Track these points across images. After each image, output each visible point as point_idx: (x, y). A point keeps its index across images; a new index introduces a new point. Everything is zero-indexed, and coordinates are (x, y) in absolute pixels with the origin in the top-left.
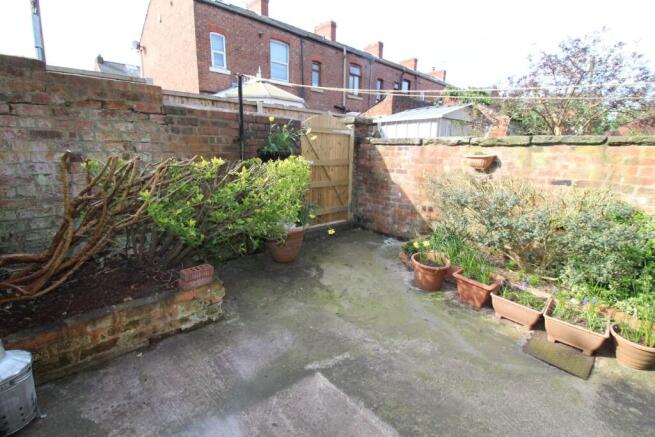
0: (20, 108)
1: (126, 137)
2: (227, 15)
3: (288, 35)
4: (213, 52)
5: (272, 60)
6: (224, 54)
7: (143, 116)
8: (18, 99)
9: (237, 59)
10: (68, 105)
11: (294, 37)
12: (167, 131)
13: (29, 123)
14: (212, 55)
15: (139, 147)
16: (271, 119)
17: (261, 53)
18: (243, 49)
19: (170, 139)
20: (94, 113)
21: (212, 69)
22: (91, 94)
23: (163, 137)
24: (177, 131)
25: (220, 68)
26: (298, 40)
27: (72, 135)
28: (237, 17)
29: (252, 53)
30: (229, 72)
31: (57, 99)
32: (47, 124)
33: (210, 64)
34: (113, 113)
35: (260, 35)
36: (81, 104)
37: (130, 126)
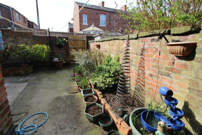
0: (9, 37)
1: (26, 42)
2: (88, 9)
3: (105, 12)
4: (83, 19)
5: (100, 20)
6: (87, 20)
7: (29, 38)
8: (8, 36)
9: (90, 21)
10: (16, 36)
11: (108, 12)
12: (34, 40)
13: (10, 40)
14: (83, 20)
15: (28, 43)
16: (57, 37)
17: (97, 18)
18: (92, 18)
19: (34, 42)
20: (20, 38)
21: (83, 24)
22: (19, 34)
23: (33, 41)
24: (36, 40)
25: (85, 23)
26: (109, 13)
27: (17, 41)
28: (90, 9)
29: (95, 18)
30: (88, 24)
31: (14, 36)
32: (12, 40)
33: (83, 23)
34: (23, 37)
35: (97, 13)
36: (18, 36)
37: (27, 39)
